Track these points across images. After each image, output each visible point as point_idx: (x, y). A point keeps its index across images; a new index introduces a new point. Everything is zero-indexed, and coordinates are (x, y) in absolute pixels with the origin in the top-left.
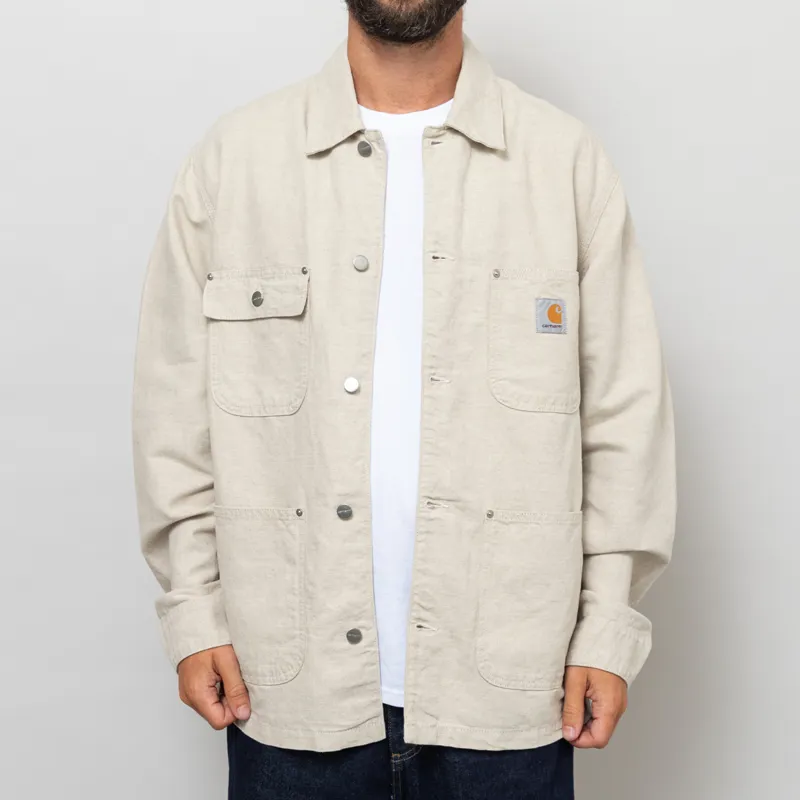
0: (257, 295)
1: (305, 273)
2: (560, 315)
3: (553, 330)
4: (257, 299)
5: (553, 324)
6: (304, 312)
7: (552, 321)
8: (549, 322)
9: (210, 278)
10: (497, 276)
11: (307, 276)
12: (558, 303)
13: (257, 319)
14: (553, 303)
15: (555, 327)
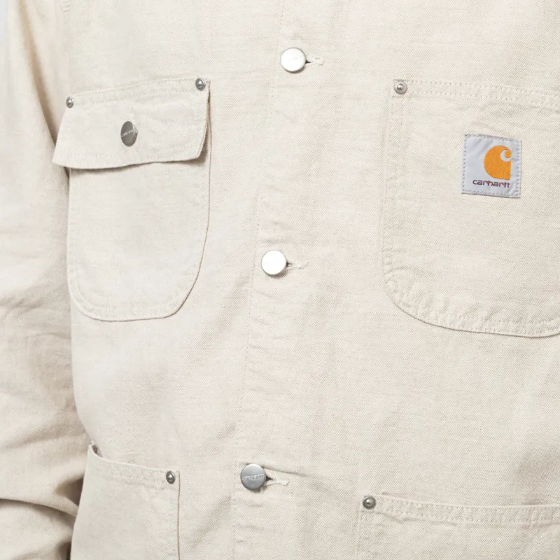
0: (127, 126)
1: (200, 87)
2: (508, 164)
3: (494, 190)
4: (128, 135)
5: (493, 180)
6: (204, 153)
7: (491, 175)
8: (486, 177)
9: (70, 105)
10: (400, 91)
11: (205, 93)
12: (508, 144)
13: (130, 166)
14: (495, 143)
15: (496, 184)
